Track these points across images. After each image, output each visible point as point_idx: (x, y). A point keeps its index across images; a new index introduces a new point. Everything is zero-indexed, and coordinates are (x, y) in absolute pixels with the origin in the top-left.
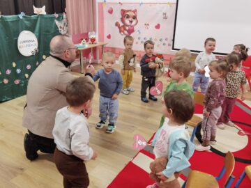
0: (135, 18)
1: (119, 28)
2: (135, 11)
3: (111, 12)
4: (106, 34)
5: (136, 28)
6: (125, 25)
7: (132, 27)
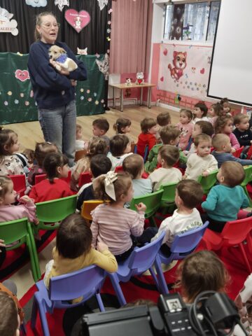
0: (184, 61)
1: (171, 70)
2: (185, 54)
3: (165, 53)
4: (160, 77)
5: (185, 72)
6: (176, 68)
7: (181, 70)
